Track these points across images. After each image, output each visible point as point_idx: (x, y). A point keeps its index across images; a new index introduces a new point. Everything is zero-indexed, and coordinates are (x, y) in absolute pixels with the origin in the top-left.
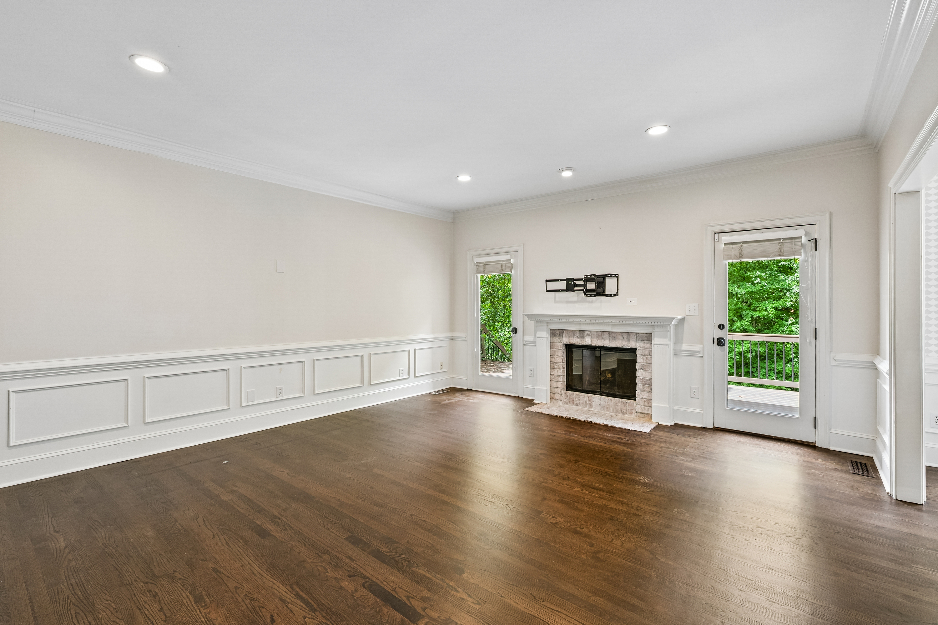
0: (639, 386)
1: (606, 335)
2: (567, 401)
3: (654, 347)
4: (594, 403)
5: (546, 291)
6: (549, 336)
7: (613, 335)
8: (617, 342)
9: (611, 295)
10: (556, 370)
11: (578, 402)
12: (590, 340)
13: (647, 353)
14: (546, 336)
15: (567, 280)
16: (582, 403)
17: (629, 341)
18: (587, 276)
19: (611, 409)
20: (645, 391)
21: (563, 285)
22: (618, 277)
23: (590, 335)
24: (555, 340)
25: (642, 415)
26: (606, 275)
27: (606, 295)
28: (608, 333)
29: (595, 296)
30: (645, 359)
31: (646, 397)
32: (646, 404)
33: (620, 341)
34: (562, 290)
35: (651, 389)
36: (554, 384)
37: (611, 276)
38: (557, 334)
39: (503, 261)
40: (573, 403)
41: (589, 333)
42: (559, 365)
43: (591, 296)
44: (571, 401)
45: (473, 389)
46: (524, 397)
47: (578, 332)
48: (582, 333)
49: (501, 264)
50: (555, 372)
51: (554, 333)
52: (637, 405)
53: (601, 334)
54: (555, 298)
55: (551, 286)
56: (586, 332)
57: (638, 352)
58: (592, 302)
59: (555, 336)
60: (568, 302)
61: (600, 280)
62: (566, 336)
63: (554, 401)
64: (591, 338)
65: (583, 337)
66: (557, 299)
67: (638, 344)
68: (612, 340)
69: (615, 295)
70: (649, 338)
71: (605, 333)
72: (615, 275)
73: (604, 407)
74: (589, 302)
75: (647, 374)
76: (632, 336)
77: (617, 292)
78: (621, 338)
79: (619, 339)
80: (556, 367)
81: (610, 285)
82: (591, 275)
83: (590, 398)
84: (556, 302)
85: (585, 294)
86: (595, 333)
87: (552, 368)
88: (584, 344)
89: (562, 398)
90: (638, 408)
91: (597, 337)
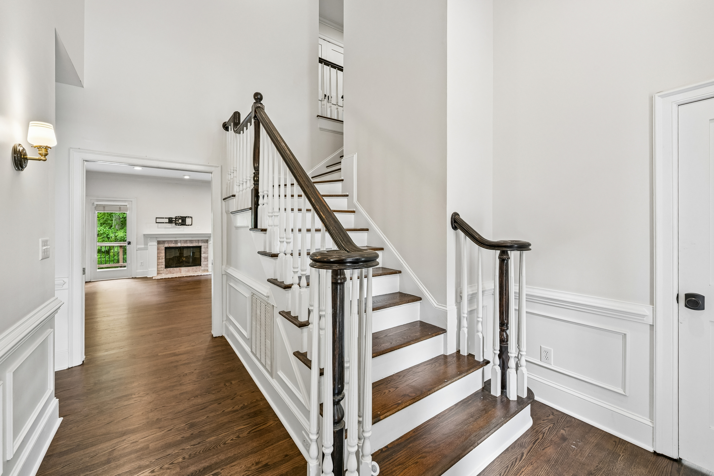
0: (203, 259)
1: (188, 242)
2: (167, 273)
3: (209, 244)
4: (182, 271)
5: (156, 223)
6: (157, 244)
7: (191, 241)
8: (193, 244)
9: (189, 225)
10: (161, 260)
11: (174, 272)
12: (180, 244)
13: (206, 247)
14: (155, 244)
15: (169, 218)
16: (176, 272)
17: (199, 243)
18: (177, 217)
19: (191, 271)
20: (205, 261)
21: (167, 220)
22: (192, 218)
23: (181, 242)
24: (160, 246)
25: (204, 271)
26: (187, 217)
27: (186, 225)
28: (189, 241)
29: (181, 225)
30: (205, 249)
31: (206, 264)
32: (206, 266)
33: (195, 244)
34: (166, 223)
35: (208, 260)
36: (160, 267)
37: (189, 217)
38: (162, 243)
39: (121, 205)
40: (171, 273)
41: (180, 241)
42: (163, 257)
43: (179, 225)
44: (170, 272)
45: (91, 281)
46: (137, 277)
47: (174, 241)
48: (176, 242)
49: (120, 207)
50: (160, 261)
51: (159, 242)
52: (202, 268)
53: (186, 241)
54: (158, 226)
55: (158, 220)
56: (178, 241)
57: (202, 247)
58: (179, 228)
59: (160, 244)
60: (165, 228)
61: (184, 219)
62: (167, 244)
63: (159, 274)
64: (181, 243)
65: (177, 243)
66: (159, 227)
67: (202, 244)
68: (191, 243)
69: (191, 225)
70: (207, 241)
71: (188, 241)
72: (191, 217)
73: (187, 271)
74: (177, 228)
75: (206, 255)
76: (200, 241)
77: (192, 224)
78: (195, 242)
79: (194, 243)
80: (160, 258)
81: (188, 221)
82: (179, 216)
83: (180, 269)
84: (158, 228)
85: (175, 224)
86: (183, 241)
87: (158, 259)
88: (177, 246)
89: (164, 272)
90: (203, 268)
91: (184, 243)
